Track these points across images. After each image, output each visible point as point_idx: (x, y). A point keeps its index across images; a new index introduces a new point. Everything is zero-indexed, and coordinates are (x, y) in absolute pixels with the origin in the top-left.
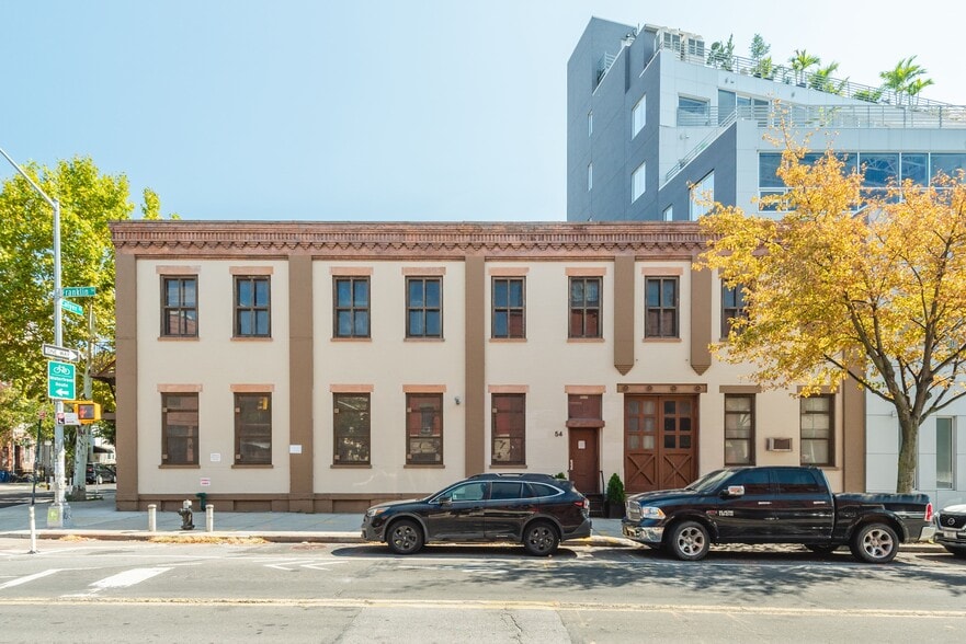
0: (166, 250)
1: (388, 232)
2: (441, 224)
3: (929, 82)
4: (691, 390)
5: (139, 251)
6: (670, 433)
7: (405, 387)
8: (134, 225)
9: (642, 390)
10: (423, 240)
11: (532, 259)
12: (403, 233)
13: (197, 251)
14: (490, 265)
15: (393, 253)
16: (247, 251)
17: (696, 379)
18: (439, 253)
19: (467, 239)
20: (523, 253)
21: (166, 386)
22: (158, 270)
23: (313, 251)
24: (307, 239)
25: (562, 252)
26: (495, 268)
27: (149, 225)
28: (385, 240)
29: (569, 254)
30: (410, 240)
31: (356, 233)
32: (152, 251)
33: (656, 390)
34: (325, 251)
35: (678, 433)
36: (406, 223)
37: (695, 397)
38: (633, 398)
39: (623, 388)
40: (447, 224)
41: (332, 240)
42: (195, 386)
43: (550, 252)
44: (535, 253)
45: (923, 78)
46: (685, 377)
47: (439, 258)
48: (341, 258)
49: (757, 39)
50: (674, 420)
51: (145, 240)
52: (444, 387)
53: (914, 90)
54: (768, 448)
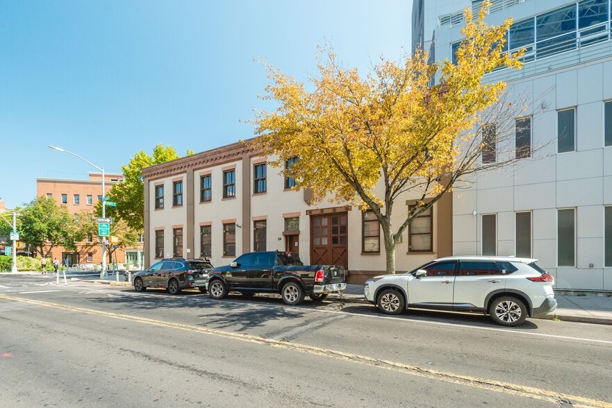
1: (215, 153)
2: (232, 145)
4: (344, 210)
6: (335, 235)
7: (223, 221)
9: (319, 212)
10: (227, 154)
12: (220, 152)
14: (253, 159)
15: (217, 162)
16: (176, 172)
17: (346, 203)
18: (233, 158)
19: (242, 149)
22: (154, 185)
23: (194, 167)
24: (191, 163)
26: (256, 160)
28: (214, 157)
30: (222, 155)
31: (205, 156)
33: (325, 212)
34: (197, 166)
35: (339, 235)
36: (220, 148)
37: (346, 213)
38: (314, 217)
39: (309, 212)
40: (234, 144)
47: (233, 160)
48: (202, 168)
50: (337, 227)
52: (236, 219)
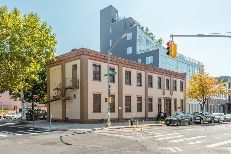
0: (95, 58)
3: (163, 43)
5: (89, 57)
8: (89, 51)
9: (166, 98)
11: (154, 73)
13: (101, 60)
20: (153, 72)
21: (94, 92)
22: (92, 63)
23: (123, 65)
25: (157, 73)
27: (92, 51)
29: (158, 73)
32: (92, 58)
34: (125, 65)
37: (171, 100)
39: (164, 98)
41: (126, 63)
42: (100, 93)
43: (156, 72)
44: (154, 72)
45: (163, 42)
46: (170, 96)
48: (127, 67)
49: (147, 28)
51: (91, 55)
52: (142, 96)
53: (161, 43)
54: (178, 108)
